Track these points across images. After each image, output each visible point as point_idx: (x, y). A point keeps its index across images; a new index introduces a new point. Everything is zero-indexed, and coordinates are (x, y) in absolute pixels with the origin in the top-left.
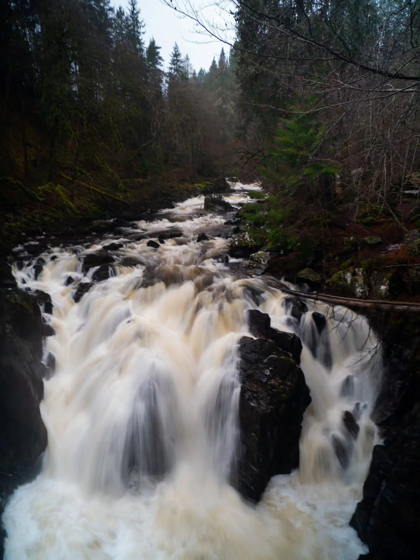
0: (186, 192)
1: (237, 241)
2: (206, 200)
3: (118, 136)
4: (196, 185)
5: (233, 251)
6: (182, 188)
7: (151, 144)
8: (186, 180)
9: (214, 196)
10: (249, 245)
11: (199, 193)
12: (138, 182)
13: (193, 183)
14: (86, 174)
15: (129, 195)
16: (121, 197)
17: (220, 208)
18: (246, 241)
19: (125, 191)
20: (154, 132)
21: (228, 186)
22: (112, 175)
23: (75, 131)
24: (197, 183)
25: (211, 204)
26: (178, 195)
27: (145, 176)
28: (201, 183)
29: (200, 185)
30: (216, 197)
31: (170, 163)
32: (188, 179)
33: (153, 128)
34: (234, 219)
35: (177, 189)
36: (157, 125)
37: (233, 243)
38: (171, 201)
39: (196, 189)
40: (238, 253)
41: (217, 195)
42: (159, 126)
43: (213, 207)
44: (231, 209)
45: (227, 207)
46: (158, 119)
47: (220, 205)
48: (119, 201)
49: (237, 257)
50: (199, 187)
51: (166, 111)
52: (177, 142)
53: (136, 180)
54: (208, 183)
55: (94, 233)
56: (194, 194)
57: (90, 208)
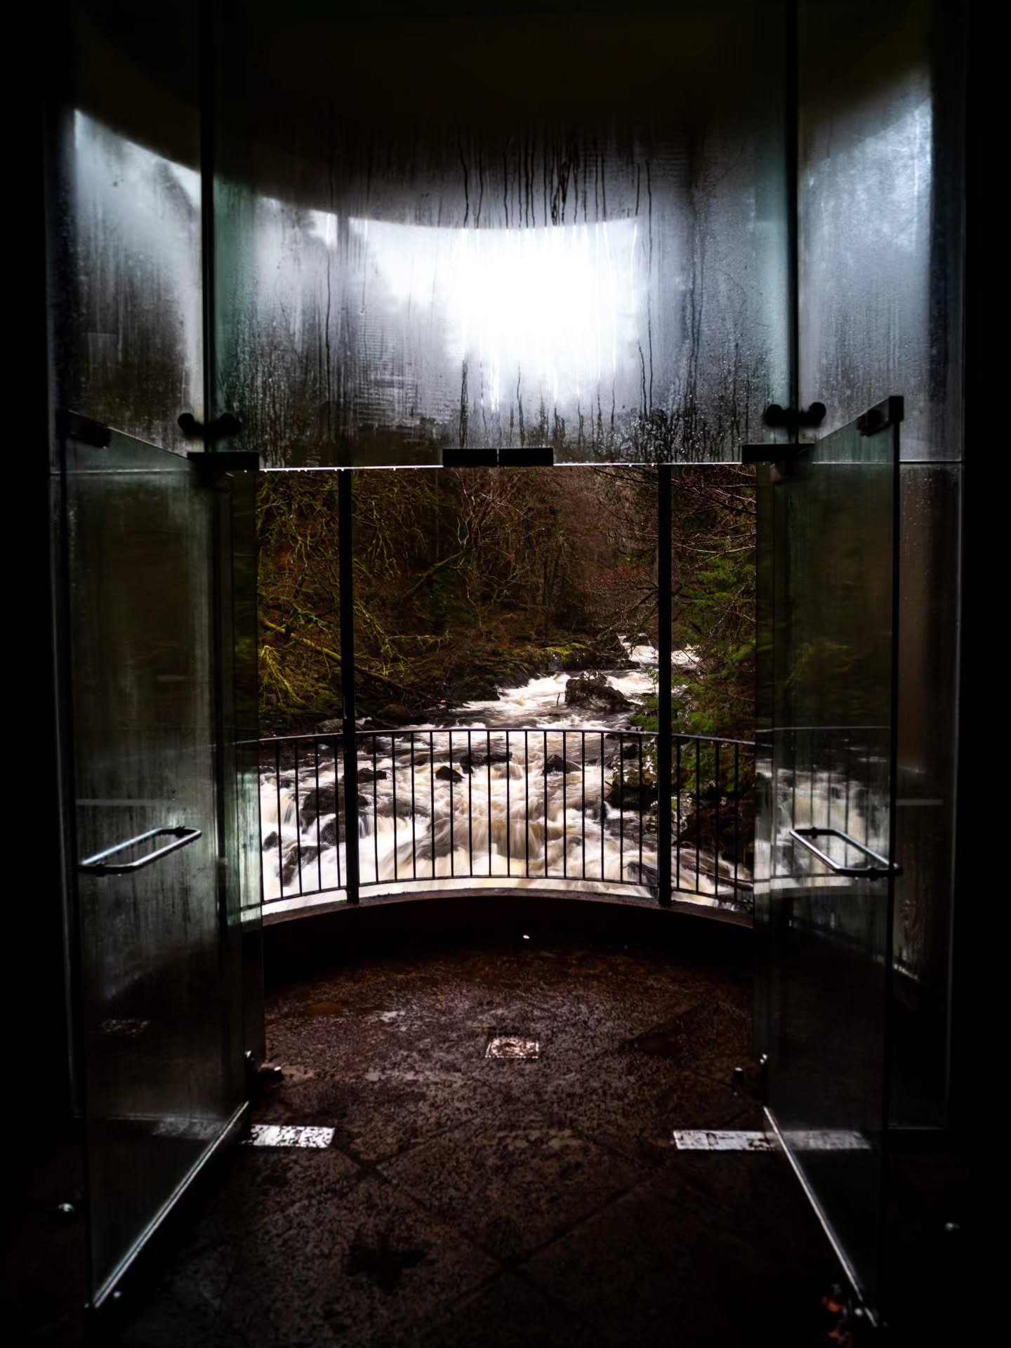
0: (526, 665)
1: (627, 773)
2: (569, 684)
3: (387, 544)
4: (550, 649)
5: (618, 795)
6: (519, 655)
7: (455, 561)
8: (529, 639)
9: (588, 676)
10: (652, 783)
11: (556, 668)
12: (425, 642)
13: (543, 646)
14: (316, 622)
15: (403, 669)
16: (385, 673)
17: (600, 703)
18: (647, 776)
19: (395, 660)
20: (463, 537)
21: (623, 653)
22: (371, 625)
23: (304, 536)
24: (552, 645)
25: (581, 694)
26: (509, 671)
27: (437, 629)
28: (561, 646)
29: (558, 650)
30: (592, 677)
31: (495, 602)
32: (534, 636)
33: (461, 528)
34: (628, 728)
35: (507, 657)
36: (470, 523)
37: (618, 778)
38: (492, 684)
39: (549, 659)
40: (627, 799)
41: (595, 675)
42: (475, 525)
43: (585, 699)
44: (624, 706)
45: (617, 702)
46: (474, 511)
47: (600, 697)
48: (380, 680)
49: (623, 808)
50: (556, 654)
51: (490, 497)
52: (512, 556)
53: (419, 637)
54: (577, 645)
55: (324, 747)
56: (542, 668)
57: (317, 693)
